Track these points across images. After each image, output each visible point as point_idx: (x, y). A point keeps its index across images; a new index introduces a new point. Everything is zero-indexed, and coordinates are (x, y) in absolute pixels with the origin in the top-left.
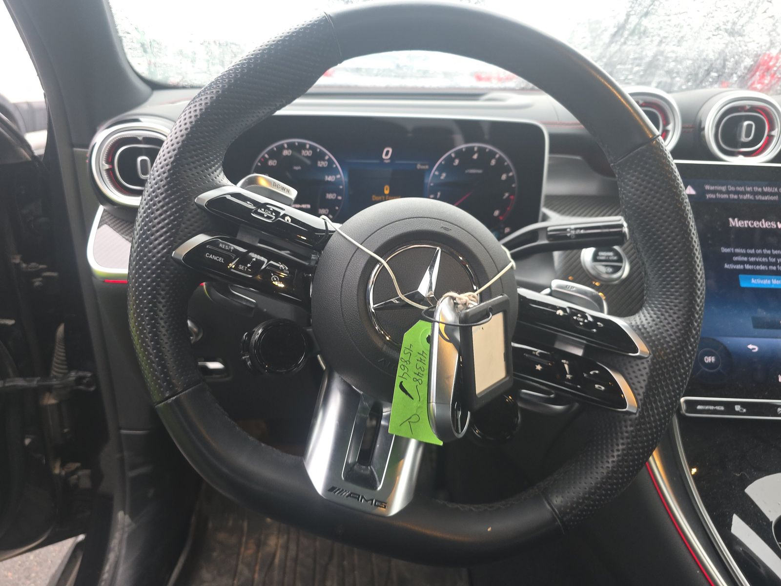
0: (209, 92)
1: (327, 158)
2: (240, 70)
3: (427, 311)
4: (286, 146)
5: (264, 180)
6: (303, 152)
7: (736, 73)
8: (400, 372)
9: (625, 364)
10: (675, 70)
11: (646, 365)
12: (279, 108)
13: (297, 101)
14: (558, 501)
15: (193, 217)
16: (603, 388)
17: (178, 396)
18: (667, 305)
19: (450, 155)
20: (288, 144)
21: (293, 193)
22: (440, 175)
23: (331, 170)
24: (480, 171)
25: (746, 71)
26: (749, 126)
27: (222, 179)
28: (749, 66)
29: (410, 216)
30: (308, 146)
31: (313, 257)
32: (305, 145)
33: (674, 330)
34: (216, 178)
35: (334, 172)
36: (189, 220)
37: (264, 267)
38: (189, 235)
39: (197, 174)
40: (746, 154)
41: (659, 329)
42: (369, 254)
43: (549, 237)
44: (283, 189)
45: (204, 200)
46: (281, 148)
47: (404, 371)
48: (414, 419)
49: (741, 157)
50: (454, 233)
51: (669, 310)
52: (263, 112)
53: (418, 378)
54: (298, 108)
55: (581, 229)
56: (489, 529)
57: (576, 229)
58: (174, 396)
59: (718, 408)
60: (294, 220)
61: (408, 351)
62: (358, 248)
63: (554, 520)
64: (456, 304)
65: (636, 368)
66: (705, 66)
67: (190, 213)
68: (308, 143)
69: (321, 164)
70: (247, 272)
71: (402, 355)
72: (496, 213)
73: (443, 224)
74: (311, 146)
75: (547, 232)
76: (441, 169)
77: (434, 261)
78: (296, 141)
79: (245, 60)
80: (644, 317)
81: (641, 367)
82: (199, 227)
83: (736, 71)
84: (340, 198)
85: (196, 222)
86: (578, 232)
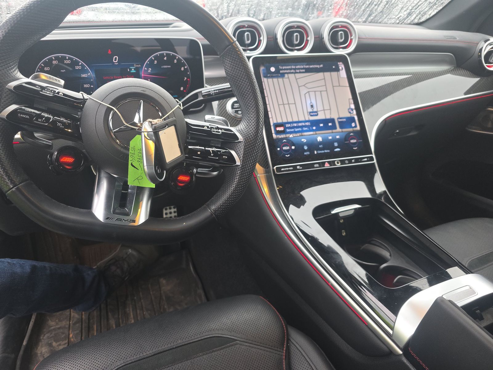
0: (3, 28)
1: (80, 64)
2: (19, 16)
3: (138, 129)
4: (53, 58)
5: (43, 76)
6: (65, 62)
7: (300, 8)
8: (130, 159)
9: (235, 146)
10: (271, 7)
11: (242, 145)
12: (44, 36)
13: (54, 32)
14: (213, 207)
15: (7, 96)
16: (226, 157)
17: (18, 186)
18: (249, 118)
19: (151, 58)
20: (55, 57)
21: (62, 82)
22: (148, 70)
23: (83, 70)
24: (170, 67)
25: (304, 7)
26: (297, 36)
27: (19, 75)
28: (305, 4)
29: (125, 86)
30: (67, 58)
31: (79, 113)
32: (66, 57)
33: (252, 128)
34: (16, 75)
35: (86, 72)
36: (5, 97)
37: (51, 120)
38: (7, 105)
39: (4, 73)
40: (298, 50)
41: (248, 130)
42: (106, 106)
43: (203, 96)
44: (56, 80)
45: (12, 87)
46: (51, 60)
47: (132, 158)
48: (140, 178)
49: (296, 51)
50: (148, 92)
51: (250, 120)
52: (36, 38)
53: (140, 160)
54: (55, 35)
55: (216, 90)
56: (184, 224)
57: (214, 91)
58: (16, 186)
59: (290, 168)
60: (64, 95)
61: (133, 149)
62: (101, 103)
63: (212, 215)
64: (152, 125)
65: (239, 146)
66: (284, 4)
67: (5, 93)
68: (68, 56)
69: (77, 68)
70: (43, 122)
71: (130, 151)
72: (182, 89)
73: (142, 89)
74: (69, 57)
75: (202, 93)
76: (148, 66)
77: (140, 107)
78: (60, 55)
79: (21, 10)
80: (242, 126)
81: (241, 145)
82: (11, 101)
83: (300, 7)
84: (92, 86)
85: (9, 98)
86: (215, 91)
